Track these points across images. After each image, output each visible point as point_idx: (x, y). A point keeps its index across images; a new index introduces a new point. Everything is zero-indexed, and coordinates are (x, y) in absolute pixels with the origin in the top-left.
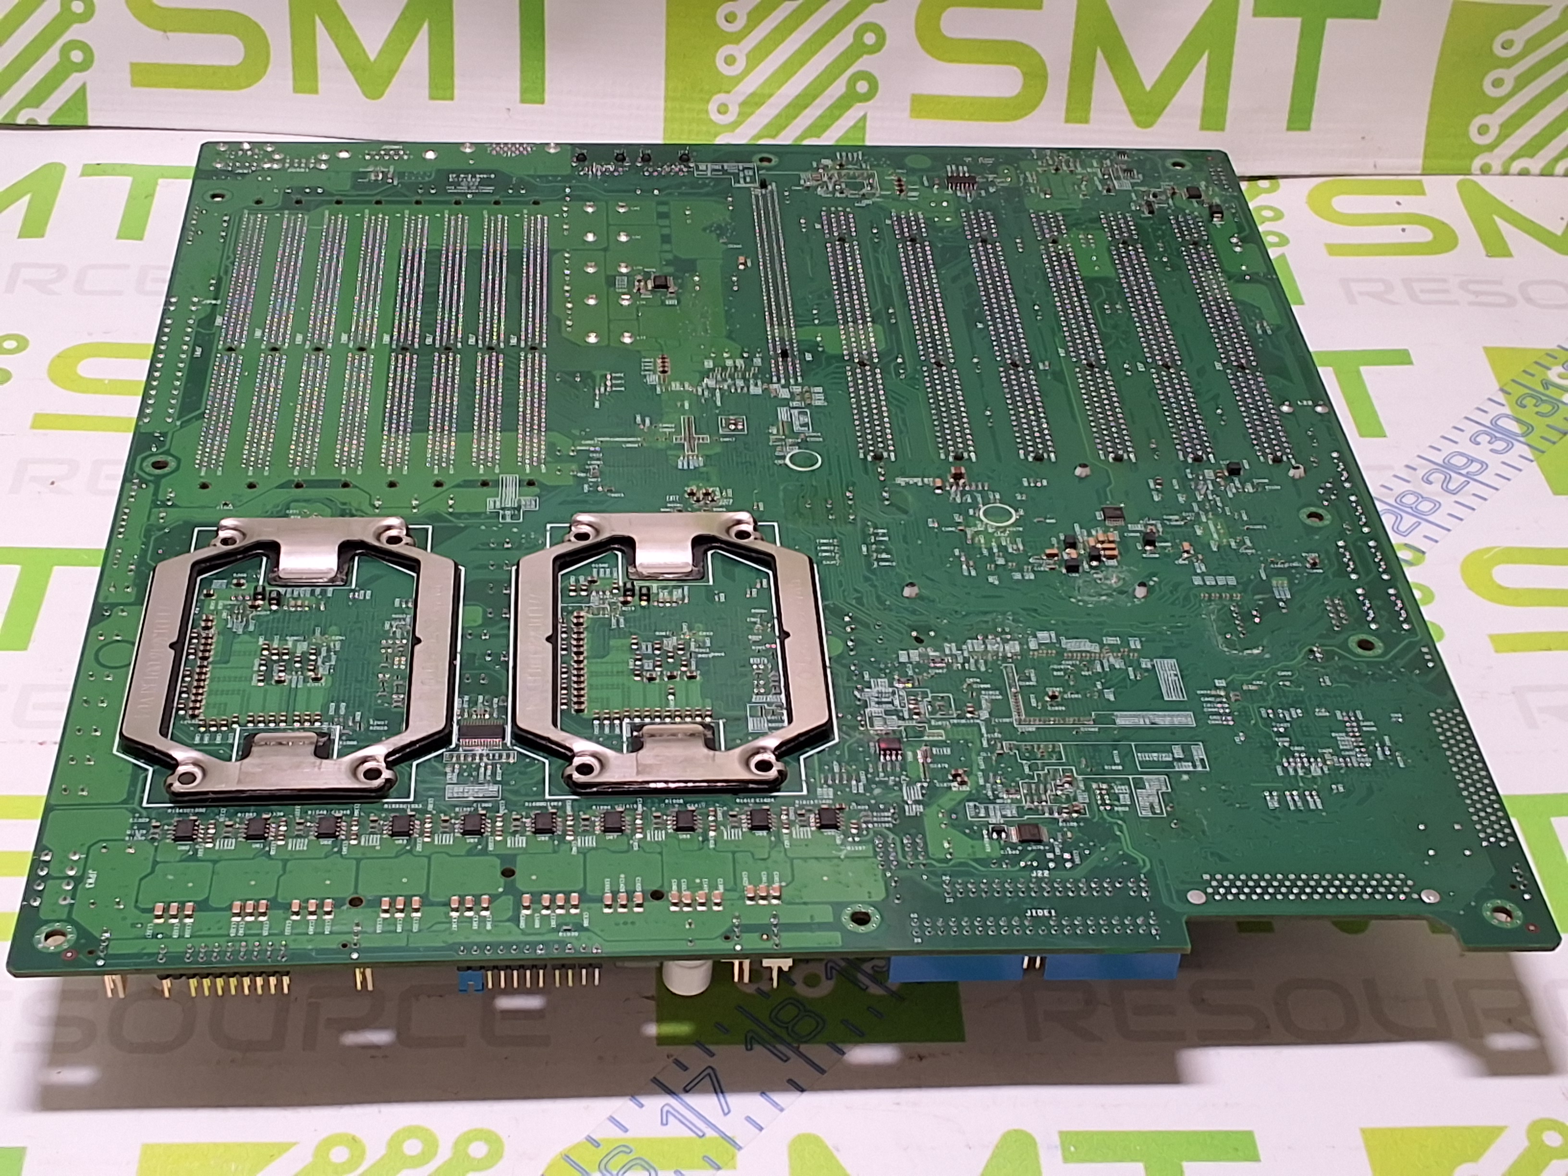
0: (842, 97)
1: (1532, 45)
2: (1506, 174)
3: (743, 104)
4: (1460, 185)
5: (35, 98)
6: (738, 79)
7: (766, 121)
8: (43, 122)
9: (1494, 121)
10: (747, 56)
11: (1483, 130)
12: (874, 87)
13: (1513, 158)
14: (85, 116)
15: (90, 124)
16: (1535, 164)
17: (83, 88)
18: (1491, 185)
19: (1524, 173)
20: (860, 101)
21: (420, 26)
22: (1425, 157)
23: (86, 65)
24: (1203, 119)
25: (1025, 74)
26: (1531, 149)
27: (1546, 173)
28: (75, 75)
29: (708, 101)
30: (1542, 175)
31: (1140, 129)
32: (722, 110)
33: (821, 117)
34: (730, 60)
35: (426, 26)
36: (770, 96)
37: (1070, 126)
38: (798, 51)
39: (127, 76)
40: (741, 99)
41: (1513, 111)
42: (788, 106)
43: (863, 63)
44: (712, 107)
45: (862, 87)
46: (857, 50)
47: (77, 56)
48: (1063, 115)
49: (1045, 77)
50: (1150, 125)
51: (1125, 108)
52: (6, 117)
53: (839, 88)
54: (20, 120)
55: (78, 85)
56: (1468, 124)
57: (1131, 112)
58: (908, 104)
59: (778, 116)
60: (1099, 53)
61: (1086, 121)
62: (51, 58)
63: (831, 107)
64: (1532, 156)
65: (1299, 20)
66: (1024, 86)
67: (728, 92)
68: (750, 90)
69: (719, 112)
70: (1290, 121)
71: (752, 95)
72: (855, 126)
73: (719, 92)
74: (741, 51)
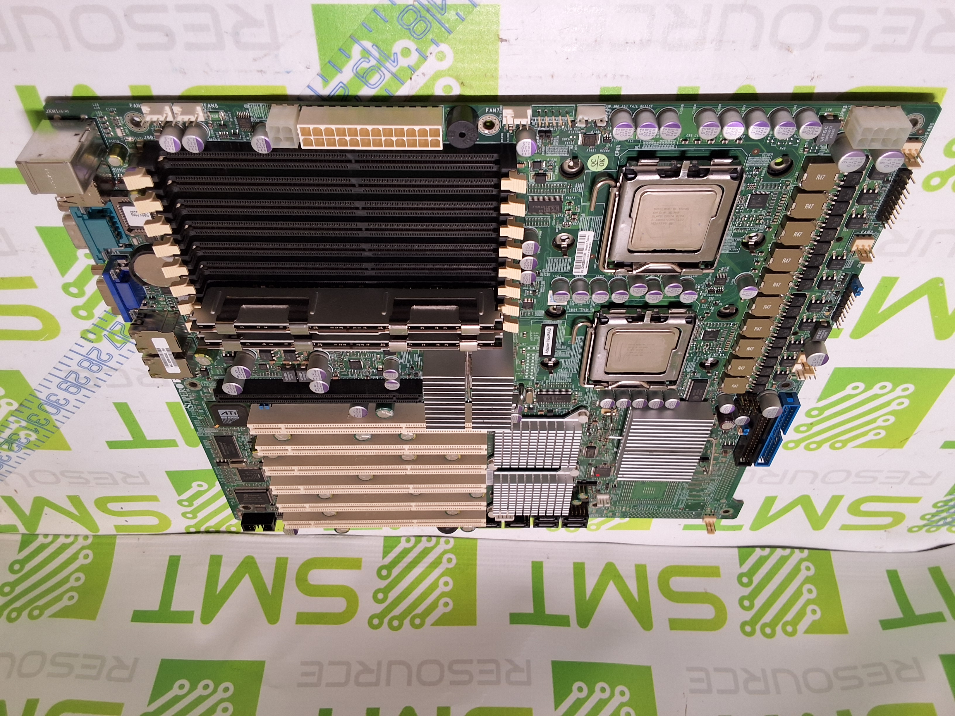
0: (394, 567)
1: (59, 598)
2: (76, 536)
3: (440, 563)
4: (98, 530)
5: (761, 561)
6: (442, 575)
7: (429, 555)
8: (758, 549)
9: (81, 561)
10: (438, 586)
11: (86, 556)
12: (379, 573)
13: (72, 543)
14: (739, 552)
15: (736, 549)
16: (62, 540)
17: (741, 564)
18: (83, 531)
19: (67, 536)
20: (385, 566)
21: (590, 597)
22: (114, 544)
23: (740, 576)
24: (221, 561)
25: (307, 580)
26: (63, 548)
27: (56, 536)
28: (745, 571)
29: (456, 564)
30: (59, 535)
31: (252, 555)
32: (450, 560)
33: (404, 558)
34: (446, 584)
35: (587, 598)
36: (427, 567)
37: (286, 556)
38: (414, 589)
39: (722, 571)
40: (441, 566)
41: (72, 566)
42: (419, 563)
43: (383, 584)
44: (454, 561)
45: (384, 572)
46: (386, 590)
47: (745, 580)
48: (289, 561)
49: (297, 579)
50: (247, 557)
51: (259, 565)
52: (774, 552)
53: (395, 572)
54: (768, 550)
55: (743, 566)
56: (94, 558)
57: (256, 563)
58: (363, 565)
59: (423, 558)
60: (270, 592)
61: (277, 558)
62: (757, 578)
63: (399, 562)
64: (64, 544)
65: (172, 609)
66: (307, 575)
67: (447, 569)
68: (437, 570)
69: (451, 559)
70: (179, 560)
71: (436, 567)
72: (388, 553)
73: (451, 568)
74: (441, 588)
